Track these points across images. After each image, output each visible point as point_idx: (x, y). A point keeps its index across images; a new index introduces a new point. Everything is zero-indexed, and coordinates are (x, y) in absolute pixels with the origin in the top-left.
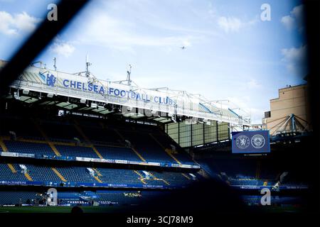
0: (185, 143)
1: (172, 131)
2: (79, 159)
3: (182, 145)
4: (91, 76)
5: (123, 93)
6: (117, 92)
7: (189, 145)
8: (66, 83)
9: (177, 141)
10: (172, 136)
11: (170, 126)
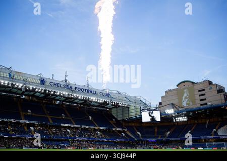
0: (120, 118)
1: (114, 112)
2: (62, 125)
3: (118, 119)
4: (67, 82)
5: (83, 90)
6: (79, 89)
7: (122, 119)
8: (51, 84)
9: (116, 117)
10: (114, 115)
11: (113, 110)
